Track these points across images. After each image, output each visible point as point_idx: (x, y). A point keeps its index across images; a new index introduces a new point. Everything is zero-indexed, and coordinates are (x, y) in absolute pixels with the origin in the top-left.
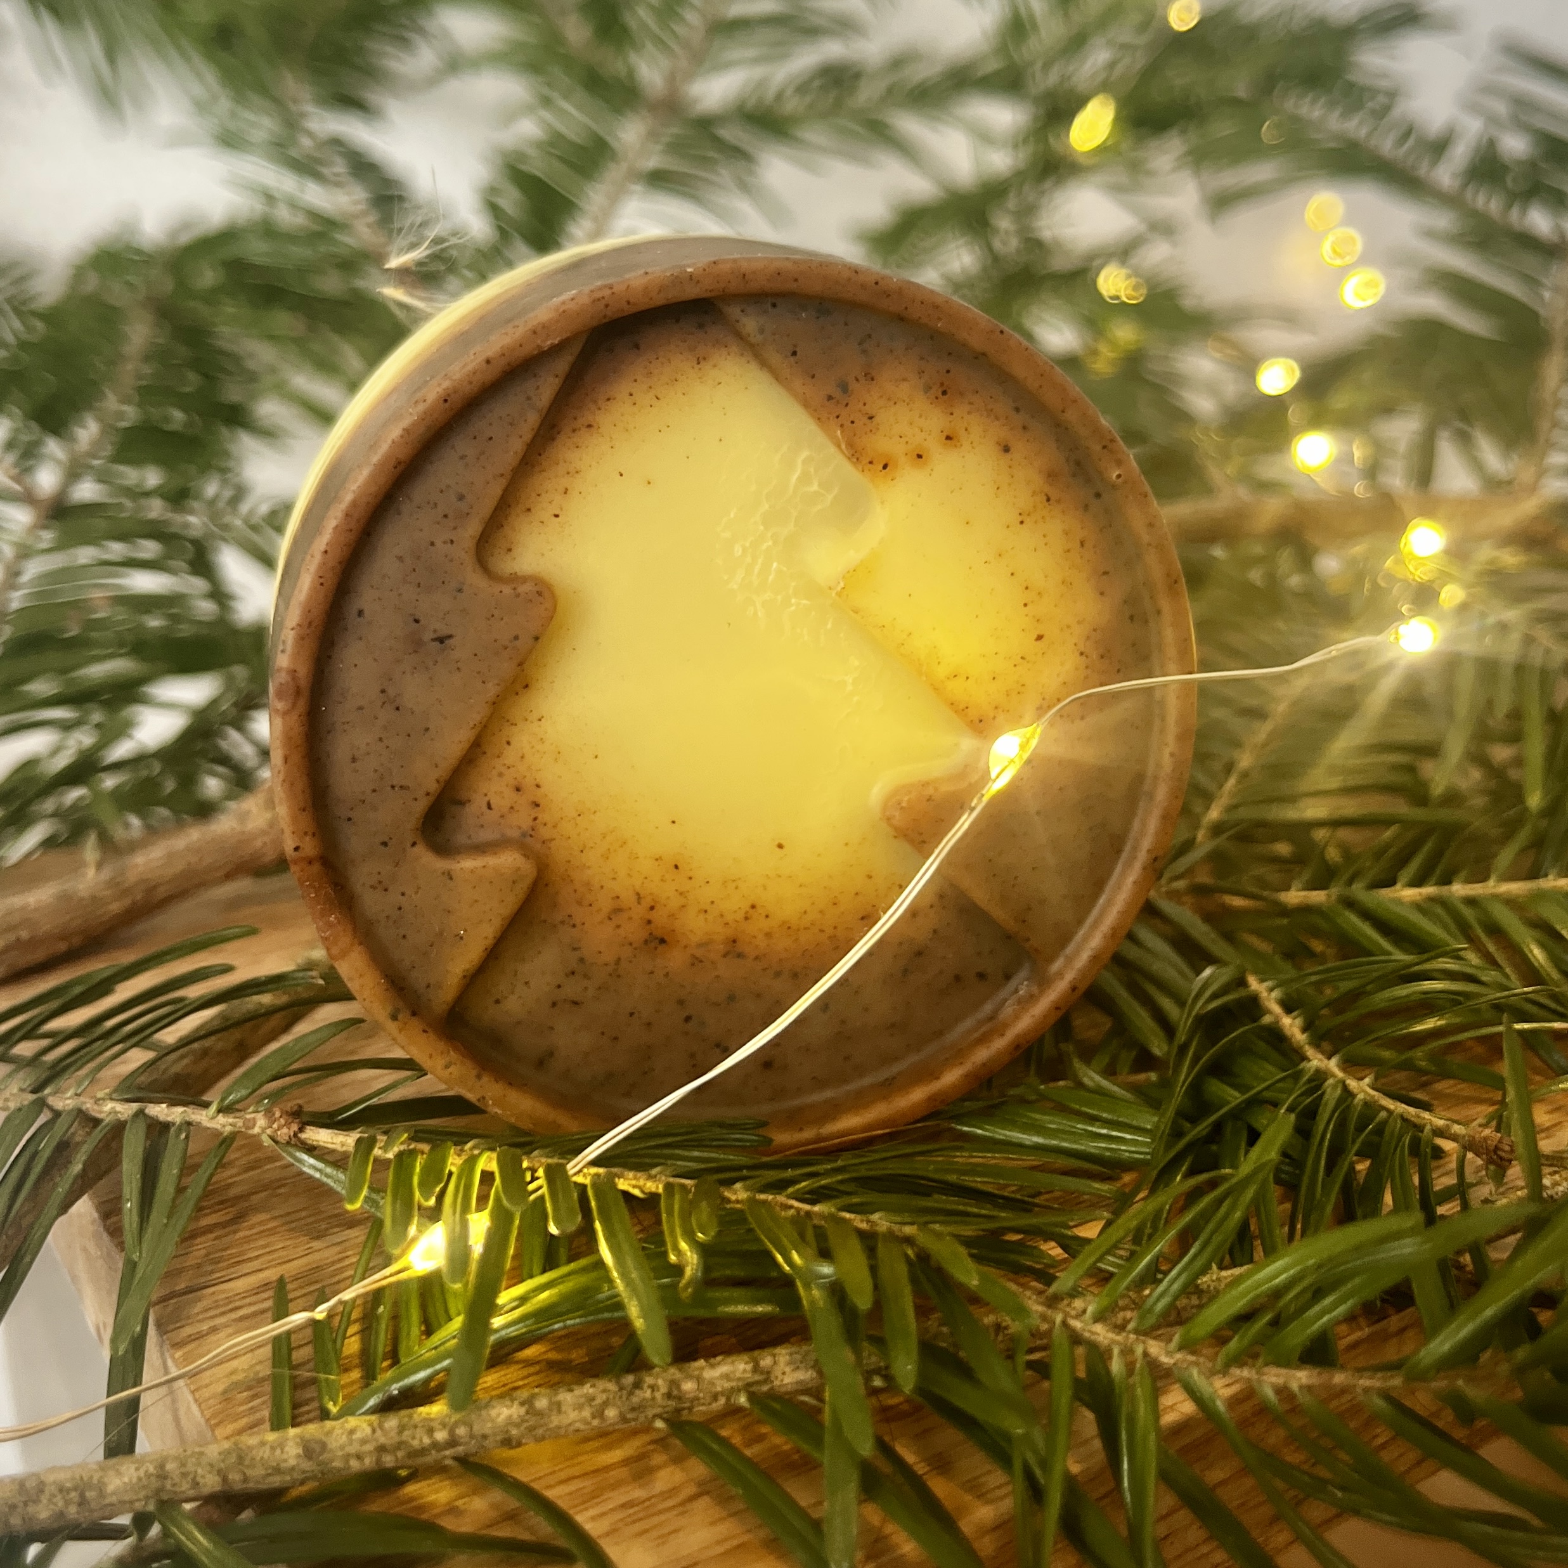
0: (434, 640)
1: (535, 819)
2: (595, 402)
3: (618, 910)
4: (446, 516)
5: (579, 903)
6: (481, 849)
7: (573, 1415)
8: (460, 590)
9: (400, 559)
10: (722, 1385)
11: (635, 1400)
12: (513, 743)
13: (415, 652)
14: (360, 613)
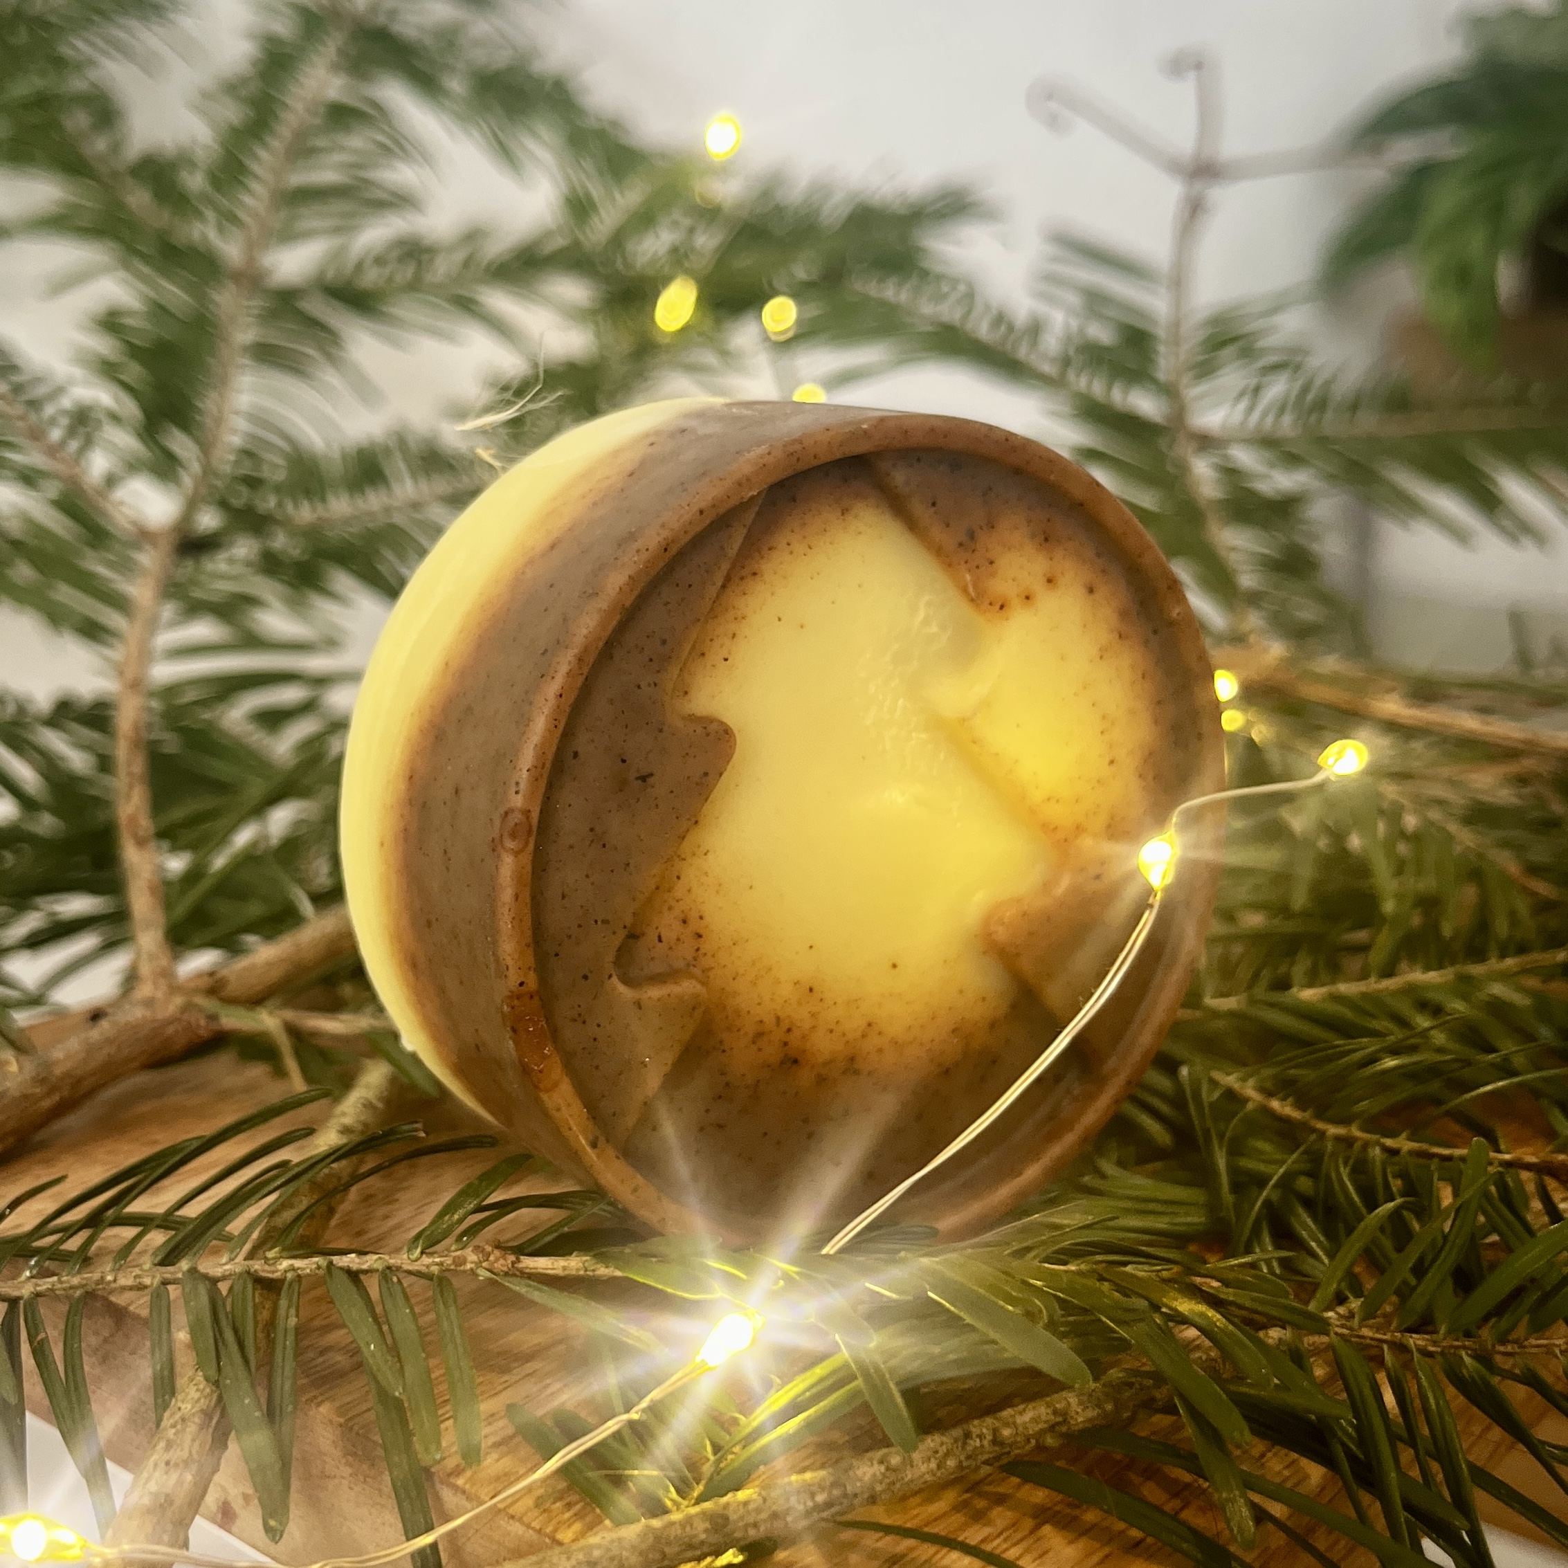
0: (637, 778)
1: (698, 950)
2: (759, 552)
3: (760, 1034)
4: (651, 660)
5: (729, 1029)
6: (658, 979)
7: (924, 1468)
8: (661, 731)
9: (611, 702)
10: (1034, 1429)
11: (969, 1448)
12: (682, 877)
13: (621, 791)
14: (576, 755)
